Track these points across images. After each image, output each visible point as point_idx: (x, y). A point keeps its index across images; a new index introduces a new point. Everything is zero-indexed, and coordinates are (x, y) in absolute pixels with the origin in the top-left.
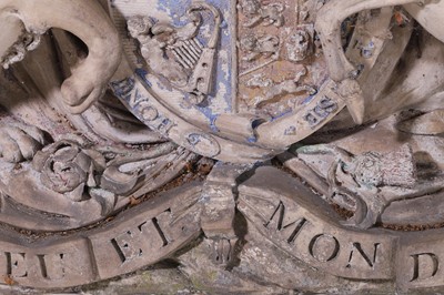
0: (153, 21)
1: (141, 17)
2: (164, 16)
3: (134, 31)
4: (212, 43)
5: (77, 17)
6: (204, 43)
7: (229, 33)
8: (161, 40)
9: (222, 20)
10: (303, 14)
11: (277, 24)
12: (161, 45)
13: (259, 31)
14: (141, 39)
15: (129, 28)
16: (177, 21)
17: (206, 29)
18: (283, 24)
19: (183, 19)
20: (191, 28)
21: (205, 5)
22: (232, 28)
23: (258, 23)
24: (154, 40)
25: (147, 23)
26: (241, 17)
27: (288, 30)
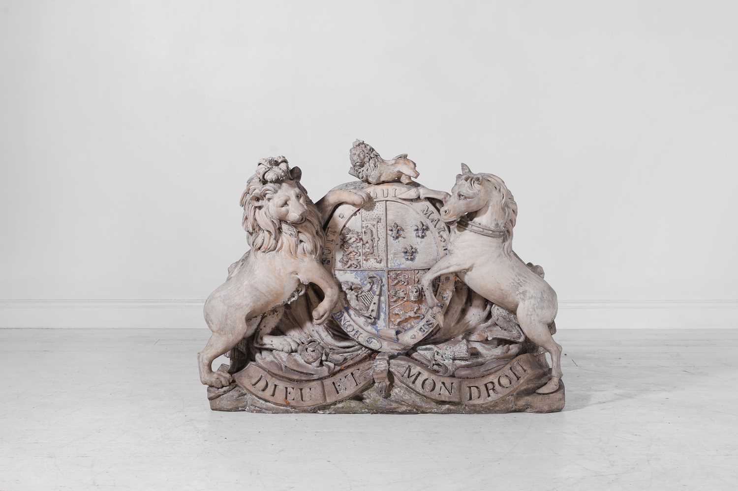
0: (353, 283)
1: (347, 282)
2: (357, 281)
3: (344, 288)
4: (377, 293)
5: (322, 278)
6: (374, 293)
7: (385, 288)
8: (356, 292)
9: (382, 282)
10: (417, 280)
11: (405, 284)
12: (356, 294)
13: (398, 287)
14: (347, 291)
15: (342, 286)
16: (363, 283)
17: (375, 286)
18: (408, 284)
19: (365, 282)
20: (369, 286)
21: (375, 276)
22: (386, 286)
23: (397, 283)
24: (353, 292)
25: (350, 284)
26: (390, 281)
27: (410, 287)
